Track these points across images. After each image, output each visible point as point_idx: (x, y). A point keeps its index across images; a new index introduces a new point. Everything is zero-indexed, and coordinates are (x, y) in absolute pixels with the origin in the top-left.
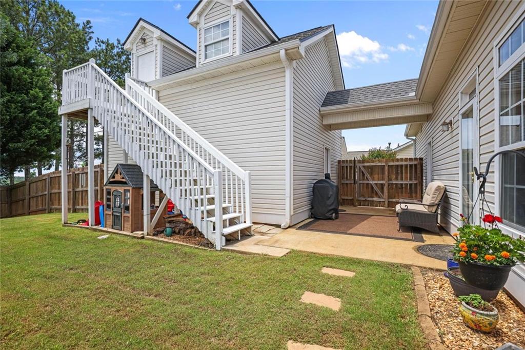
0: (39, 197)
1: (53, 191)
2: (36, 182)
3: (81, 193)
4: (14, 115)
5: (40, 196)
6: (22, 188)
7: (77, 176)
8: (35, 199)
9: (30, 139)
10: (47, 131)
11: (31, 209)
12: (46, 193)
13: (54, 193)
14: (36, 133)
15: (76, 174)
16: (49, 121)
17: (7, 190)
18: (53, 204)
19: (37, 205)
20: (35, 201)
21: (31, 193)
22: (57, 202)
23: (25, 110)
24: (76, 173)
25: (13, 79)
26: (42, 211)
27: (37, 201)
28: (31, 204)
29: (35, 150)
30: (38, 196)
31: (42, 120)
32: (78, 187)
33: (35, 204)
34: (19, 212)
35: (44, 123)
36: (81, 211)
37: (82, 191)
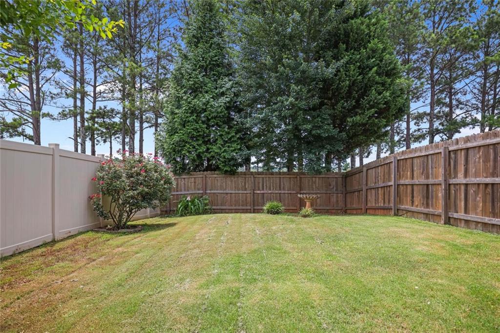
0: (380, 189)
1: (402, 182)
2: (375, 168)
3: (463, 188)
4: (353, 79)
5: (382, 187)
6: (357, 175)
7: (452, 155)
8: (373, 191)
9: (368, 109)
10: (388, 94)
11: (369, 205)
12: (392, 183)
13: (403, 185)
14: (376, 99)
15: (449, 152)
16: (389, 80)
17: (342, 178)
18: (401, 202)
19: (377, 200)
20: (374, 194)
21: (369, 183)
22: (409, 199)
23: (363, 70)
24: (451, 148)
25: (351, 34)
26: (384, 211)
27: (377, 195)
28: (369, 197)
29: (374, 124)
30: (378, 188)
31: (381, 81)
32: (456, 176)
33: (374, 197)
34: (354, 206)
35: (383, 84)
36: (463, 224)
37: (466, 185)
